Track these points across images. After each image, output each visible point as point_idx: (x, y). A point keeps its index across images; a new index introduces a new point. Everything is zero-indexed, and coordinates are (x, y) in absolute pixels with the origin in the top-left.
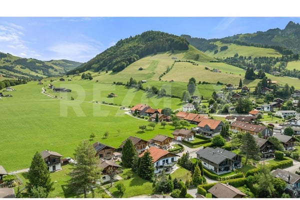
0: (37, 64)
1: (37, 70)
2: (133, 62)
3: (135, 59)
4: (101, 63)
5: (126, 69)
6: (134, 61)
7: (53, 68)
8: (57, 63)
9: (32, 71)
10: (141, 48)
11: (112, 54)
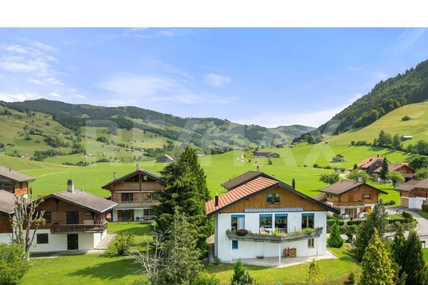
0: (260, 132)
1: (258, 141)
2: (393, 109)
3: (398, 103)
4: (344, 119)
5: (378, 122)
6: (396, 107)
7: (279, 137)
8: (287, 130)
9: (252, 141)
10: (413, 89)
11: (362, 105)
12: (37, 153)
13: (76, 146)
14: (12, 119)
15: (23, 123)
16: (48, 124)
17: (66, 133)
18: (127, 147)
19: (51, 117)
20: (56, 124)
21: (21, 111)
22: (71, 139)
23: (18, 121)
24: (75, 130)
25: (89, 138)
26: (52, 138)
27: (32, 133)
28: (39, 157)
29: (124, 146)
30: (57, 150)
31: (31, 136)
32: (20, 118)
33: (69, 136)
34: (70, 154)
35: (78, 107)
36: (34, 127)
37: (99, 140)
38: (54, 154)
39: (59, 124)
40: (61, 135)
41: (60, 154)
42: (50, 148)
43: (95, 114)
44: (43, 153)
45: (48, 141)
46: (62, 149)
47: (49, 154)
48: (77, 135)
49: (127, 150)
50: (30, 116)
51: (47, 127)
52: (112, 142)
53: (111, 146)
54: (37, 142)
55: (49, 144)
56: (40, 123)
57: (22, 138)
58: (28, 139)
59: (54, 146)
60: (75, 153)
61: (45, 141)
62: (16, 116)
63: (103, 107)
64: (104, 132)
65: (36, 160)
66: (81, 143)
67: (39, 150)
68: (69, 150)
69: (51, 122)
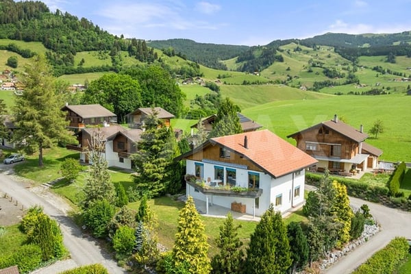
12: (316, 84)
13: (351, 77)
14: (301, 55)
15: (309, 56)
16: (329, 57)
17: (345, 64)
18: (405, 76)
19: (333, 50)
20: (337, 55)
21: (309, 47)
22: (347, 69)
23: (306, 56)
24: (353, 60)
25: (365, 67)
26: (331, 69)
27: (314, 66)
28: (317, 87)
29: (401, 75)
30: (333, 80)
31: (313, 69)
32: (308, 52)
33: (346, 67)
34: (345, 84)
35: (360, 37)
36: (317, 60)
37: (375, 69)
38: (330, 85)
39: (340, 56)
40: (340, 66)
41: (335, 84)
42: (327, 79)
43: (376, 43)
44: (321, 84)
45: (327, 72)
46: (338, 80)
47: (326, 84)
48: (354, 65)
49: (403, 80)
50: (315, 50)
51: (328, 59)
52: (389, 71)
53: (387, 75)
54: (317, 74)
55: (327, 76)
56: (323, 56)
57: (306, 70)
58: (310, 71)
59: (331, 77)
60: (349, 83)
61: (324, 72)
62: (305, 51)
63: (385, 35)
64: (381, 60)
65: (314, 90)
66: (356, 74)
67: (318, 81)
68: (344, 80)
69: (332, 54)
